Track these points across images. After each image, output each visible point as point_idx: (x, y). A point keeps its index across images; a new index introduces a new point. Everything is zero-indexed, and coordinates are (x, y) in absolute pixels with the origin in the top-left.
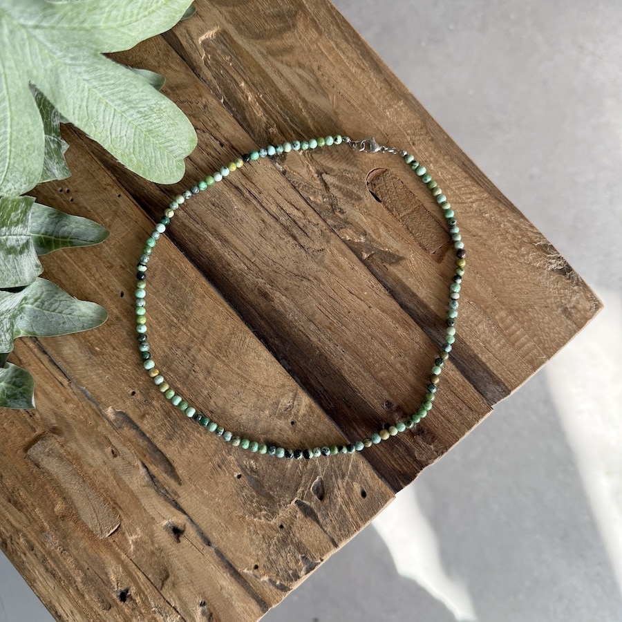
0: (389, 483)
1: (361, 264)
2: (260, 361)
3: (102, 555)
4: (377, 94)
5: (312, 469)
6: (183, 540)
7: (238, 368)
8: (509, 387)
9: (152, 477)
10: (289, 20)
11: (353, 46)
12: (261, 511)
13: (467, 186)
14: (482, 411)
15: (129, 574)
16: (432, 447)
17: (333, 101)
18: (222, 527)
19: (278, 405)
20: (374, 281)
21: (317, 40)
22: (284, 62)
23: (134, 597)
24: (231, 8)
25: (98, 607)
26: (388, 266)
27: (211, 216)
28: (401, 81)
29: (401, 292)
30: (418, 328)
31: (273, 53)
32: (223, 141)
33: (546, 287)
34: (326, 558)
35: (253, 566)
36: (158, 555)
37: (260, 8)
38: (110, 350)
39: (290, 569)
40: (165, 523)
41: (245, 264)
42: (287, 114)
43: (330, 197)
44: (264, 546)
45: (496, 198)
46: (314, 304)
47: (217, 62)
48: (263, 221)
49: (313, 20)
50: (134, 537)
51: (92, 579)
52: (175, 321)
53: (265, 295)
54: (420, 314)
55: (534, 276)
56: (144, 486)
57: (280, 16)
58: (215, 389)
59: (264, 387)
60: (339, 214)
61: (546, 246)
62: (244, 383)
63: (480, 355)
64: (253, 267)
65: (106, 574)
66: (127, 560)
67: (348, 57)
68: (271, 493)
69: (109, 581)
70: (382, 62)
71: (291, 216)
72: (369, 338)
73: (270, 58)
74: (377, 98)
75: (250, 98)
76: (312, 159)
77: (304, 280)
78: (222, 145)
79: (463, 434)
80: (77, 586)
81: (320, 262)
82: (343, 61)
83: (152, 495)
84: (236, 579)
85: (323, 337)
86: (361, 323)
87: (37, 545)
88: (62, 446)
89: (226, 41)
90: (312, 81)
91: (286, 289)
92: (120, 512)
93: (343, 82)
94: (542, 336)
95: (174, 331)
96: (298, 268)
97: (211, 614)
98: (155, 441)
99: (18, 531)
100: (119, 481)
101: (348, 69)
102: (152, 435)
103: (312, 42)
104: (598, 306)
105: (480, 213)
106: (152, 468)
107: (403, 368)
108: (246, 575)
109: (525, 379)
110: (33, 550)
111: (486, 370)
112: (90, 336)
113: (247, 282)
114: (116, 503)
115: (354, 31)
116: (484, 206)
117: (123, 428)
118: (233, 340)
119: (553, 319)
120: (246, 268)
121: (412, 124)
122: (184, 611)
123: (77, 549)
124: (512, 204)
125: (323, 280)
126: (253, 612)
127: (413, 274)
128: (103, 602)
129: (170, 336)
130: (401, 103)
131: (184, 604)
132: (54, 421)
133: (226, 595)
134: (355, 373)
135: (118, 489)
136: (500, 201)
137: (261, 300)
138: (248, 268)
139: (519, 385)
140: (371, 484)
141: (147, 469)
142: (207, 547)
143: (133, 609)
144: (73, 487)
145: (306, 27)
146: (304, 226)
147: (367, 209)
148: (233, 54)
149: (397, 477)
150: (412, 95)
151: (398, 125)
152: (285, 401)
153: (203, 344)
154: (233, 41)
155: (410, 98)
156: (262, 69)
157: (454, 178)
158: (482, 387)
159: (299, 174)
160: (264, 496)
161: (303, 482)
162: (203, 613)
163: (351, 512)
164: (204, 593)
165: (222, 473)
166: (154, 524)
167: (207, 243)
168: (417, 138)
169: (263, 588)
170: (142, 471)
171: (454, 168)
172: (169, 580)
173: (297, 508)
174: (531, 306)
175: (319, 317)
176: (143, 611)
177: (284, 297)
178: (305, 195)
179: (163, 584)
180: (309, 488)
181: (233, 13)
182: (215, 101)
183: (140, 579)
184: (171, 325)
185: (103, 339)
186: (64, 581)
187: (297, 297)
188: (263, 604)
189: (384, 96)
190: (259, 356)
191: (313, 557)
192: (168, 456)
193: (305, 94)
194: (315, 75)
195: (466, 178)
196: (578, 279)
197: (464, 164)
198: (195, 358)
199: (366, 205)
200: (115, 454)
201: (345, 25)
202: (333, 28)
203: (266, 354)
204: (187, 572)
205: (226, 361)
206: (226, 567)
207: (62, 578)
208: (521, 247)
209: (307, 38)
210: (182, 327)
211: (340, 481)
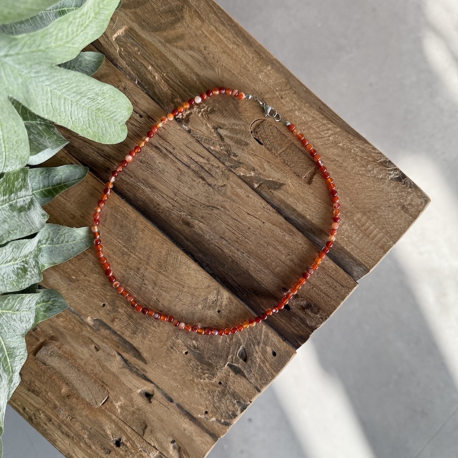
0: (291, 343)
1: (254, 192)
2: (190, 271)
3: (99, 418)
4: (251, 63)
5: (237, 342)
6: (153, 401)
7: (176, 278)
8: (368, 267)
9: (126, 361)
10: (178, 13)
11: (228, 27)
12: (204, 374)
13: (324, 125)
14: (350, 286)
15: (120, 429)
16: (318, 315)
17: (218, 73)
18: (179, 388)
19: (207, 301)
20: (264, 203)
21: (201, 26)
22: (179, 47)
23: (125, 443)
24: (133, 10)
25: (101, 453)
26: (273, 191)
27: (140, 171)
28: (267, 50)
29: (285, 209)
30: (300, 233)
31: (169, 41)
32: (142, 113)
33: (388, 192)
34: (253, 400)
35: (204, 412)
36: (138, 413)
37: (155, 7)
38: (82, 277)
39: (229, 411)
40: (139, 391)
41: (170, 203)
42: (186, 86)
43: (225, 145)
44: (210, 397)
45: (346, 131)
46: (224, 226)
47: (129, 52)
48: (179, 169)
49: (196, 11)
50: (119, 403)
51: (95, 435)
52: (126, 250)
53: (187, 224)
54: (300, 223)
55: (379, 185)
56: (121, 368)
57: (171, 11)
58: (161, 295)
59: (195, 289)
60: (233, 158)
61: (385, 162)
62: (181, 288)
63: (345, 247)
64: (176, 204)
65: (104, 430)
66: (117, 420)
67: (225, 37)
68: (210, 361)
69: (107, 435)
70: (251, 37)
71: (199, 163)
72: (265, 245)
73: (168, 45)
74: (251, 66)
75: (157, 78)
76: (209, 119)
77: (214, 209)
78: (141, 116)
79: (339, 304)
80: (85, 441)
81: (224, 195)
82: (222, 40)
83: (127, 374)
84: (193, 422)
85: (233, 248)
86: (259, 235)
87: (53, 417)
88: (60, 348)
89: (134, 36)
90: (200, 58)
91: (202, 217)
92: (107, 388)
93: (224, 57)
94: (389, 228)
95: (126, 258)
96: (208, 201)
97: (180, 448)
98: (124, 337)
99: (38, 410)
100: (103, 367)
101: (226, 46)
102: (122, 333)
103: (198, 28)
104: (426, 200)
105: (335, 144)
106: (126, 355)
107: (292, 263)
108: (200, 418)
109: (379, 260)
110: (51, 421)
111: (351, 257)
112: (67, 269)
113: (173, 216)
114: (103, 382)
115: (227, 16)
116: (338, 138)
117: (100, 330)
118: (169, 258)
119: (395, 215)
120: (171, 206)
121: (279, 82)
122: (161, 447)
123: (81, 416)
124: (358, 134)
125: (228, 207)
126: (208, 442)
127: (292, 195)
128: (104, 449)
129: (123, 262)
130: (269, 68)
131: (160, 444)
132: (51, 332)
133: (188, 434)
134: (259, 271)
135: (103, 372)
136: (349, 132)
137: (185, 227)
138: (173, 206)
139: (375, 265)
140: (279, 346)
141: (122, 356)
142: (171, 403)
143: (126, 451)
144: (71, 375)
145: (192, 17)
146: (209, 169)
147: (253, 151)
148: (140, 45)
149: (296, 338)
150: (276, 60)
151: (269, 84)
152: (212, 297)
153: (148, 264)
154: (138, 36)
155: (275, 62)
156: (163, 54)
157: (314, 120)
158: (349, 269)
159: (200, 131)
160: (205, 364)
161: (231, 351)
162: (174, 448)
163: (267, 367)
164: (173, 434)
165: (174, 353)
166: (132, 393)
167: (141, 191)
168: (284, 93)
169: (213, 425)
170: (118, 358)
171: (314, 113)
172: (147, 429)
173: (229, 369)
174: (379, 207)
175: (228, 234)
176: (133, 452)
177: (201, 223)
178: (207, 146)
179: (144, 432)
180: (236, 355)
181: (135, 13)
182: (131, 84)
183: (127, 431)
184: (123, 254)
185: (76, 270)
186: (76, 439)
187: (211, 222)
188: (215, 437)
189: (256, 64)
190: (189, 268)
191: (244, 401)
192: (135, 345)
193: (197, 69)
194: (203, 54)
195: (323, 119)
196: (410, 183)
197: (320, 108)
198: (144, 275)
199: (252, 148)
200: (97, 349)
201: (220, 12)
202: (212, 15)
203: (194, 266)
204: (159, 422)
205: (166, 274)
206: (185, 415)
207: (74, 437)
208: (367, 165)
209: (193, 26)
210: (131, 254)
211: (257, 347)
